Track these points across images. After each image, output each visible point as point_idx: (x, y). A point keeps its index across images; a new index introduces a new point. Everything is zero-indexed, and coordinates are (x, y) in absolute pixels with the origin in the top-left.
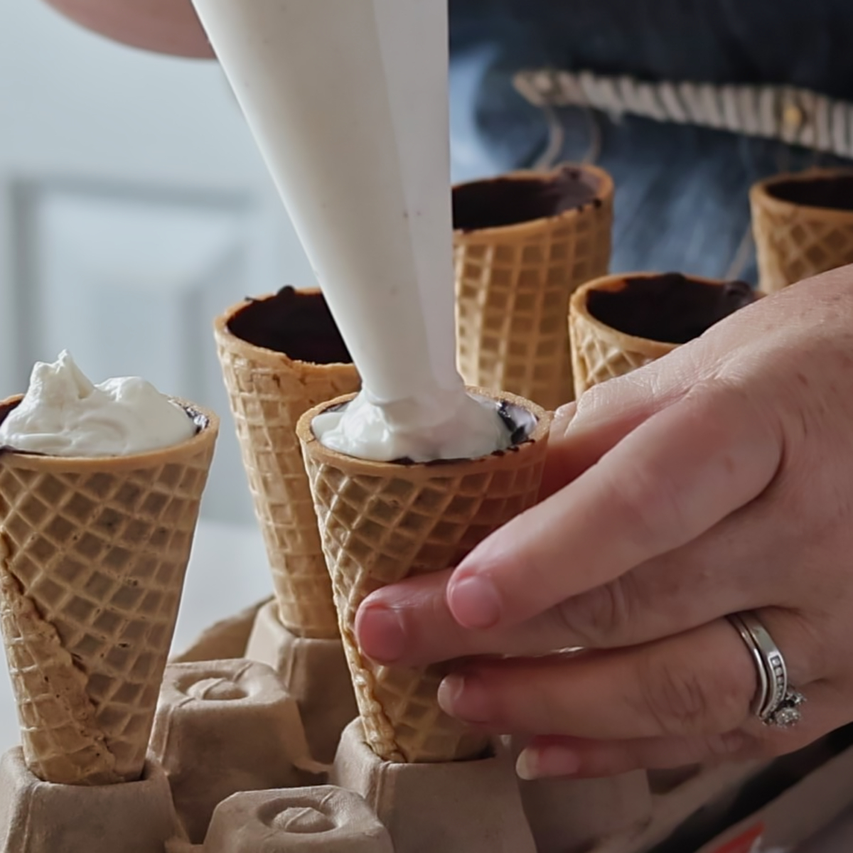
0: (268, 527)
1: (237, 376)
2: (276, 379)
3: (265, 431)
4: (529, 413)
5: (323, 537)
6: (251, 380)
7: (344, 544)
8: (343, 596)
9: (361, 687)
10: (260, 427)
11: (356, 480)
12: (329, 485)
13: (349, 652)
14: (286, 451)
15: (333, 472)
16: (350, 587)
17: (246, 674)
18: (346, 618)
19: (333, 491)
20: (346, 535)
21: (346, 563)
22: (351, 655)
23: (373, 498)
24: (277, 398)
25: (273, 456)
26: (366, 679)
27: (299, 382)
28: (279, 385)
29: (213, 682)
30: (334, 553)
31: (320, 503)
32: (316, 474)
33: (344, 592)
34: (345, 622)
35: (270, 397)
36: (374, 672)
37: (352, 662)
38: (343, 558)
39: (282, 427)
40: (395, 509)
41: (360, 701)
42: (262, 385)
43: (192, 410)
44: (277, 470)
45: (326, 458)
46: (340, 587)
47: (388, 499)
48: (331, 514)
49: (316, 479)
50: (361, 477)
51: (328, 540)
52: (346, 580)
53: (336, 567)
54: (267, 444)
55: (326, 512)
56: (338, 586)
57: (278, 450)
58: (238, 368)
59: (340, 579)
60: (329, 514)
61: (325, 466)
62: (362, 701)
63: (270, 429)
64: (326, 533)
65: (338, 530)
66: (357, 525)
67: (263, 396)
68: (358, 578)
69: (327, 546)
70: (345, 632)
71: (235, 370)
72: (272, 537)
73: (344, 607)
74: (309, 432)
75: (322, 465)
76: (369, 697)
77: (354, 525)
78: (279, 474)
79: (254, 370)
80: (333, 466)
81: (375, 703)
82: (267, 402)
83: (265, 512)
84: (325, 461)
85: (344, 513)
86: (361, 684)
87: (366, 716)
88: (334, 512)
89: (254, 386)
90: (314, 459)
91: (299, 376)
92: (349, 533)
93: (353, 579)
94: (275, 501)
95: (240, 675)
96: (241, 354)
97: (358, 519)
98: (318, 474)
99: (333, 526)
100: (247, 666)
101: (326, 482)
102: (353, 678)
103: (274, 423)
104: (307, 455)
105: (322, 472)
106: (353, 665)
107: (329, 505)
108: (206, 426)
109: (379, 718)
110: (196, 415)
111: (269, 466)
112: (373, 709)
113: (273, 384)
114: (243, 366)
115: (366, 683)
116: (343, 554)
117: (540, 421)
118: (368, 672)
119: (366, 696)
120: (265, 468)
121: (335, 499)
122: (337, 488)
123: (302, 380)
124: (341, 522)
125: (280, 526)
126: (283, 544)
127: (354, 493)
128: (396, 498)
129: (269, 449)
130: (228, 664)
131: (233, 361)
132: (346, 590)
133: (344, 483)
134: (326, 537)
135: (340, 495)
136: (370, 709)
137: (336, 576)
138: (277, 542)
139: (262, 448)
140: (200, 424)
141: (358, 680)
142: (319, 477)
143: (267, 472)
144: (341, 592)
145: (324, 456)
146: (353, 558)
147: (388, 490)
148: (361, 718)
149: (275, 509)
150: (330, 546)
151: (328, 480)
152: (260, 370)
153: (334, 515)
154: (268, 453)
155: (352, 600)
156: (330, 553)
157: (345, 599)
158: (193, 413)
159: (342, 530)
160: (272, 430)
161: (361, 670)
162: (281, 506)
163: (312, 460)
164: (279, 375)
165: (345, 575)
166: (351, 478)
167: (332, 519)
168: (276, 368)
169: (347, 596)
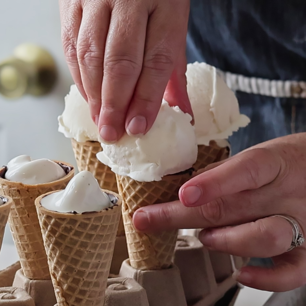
0: (19, 244)
1: (4, 192)
2: (18, 191)
3: (16, 210)
4: (115, 197)
5: (44, 240)
6: (10, 193)
7: (53, 243)
8: (52, 261)
9: (58, 293)
10: (14, 209)
11: (57, 220)
12: (47, 222)
13: (54, 281)
14: (24, 216)
15: (49, 217)
16: (54, 257)
17: (15, 291)
18: (52, 269)
19: (49, 224)
20: (53, 239)
21: (53, 249)
22: (54, 282)
23: (63, 226)
24: (19, 198)
25: (19, 218)
26: (60, 290)
27: (26, 191)
28: (19, 193)
29: (4, 294)
30: (49, 246)
31: (44, 229)
32: (42, 218)
33: (52, 260)
34: (52, 270)
35: (16, 198)
36: (63, 287)
37: (55, 284)
38: (52, 247)
39: (22, 208)
40: (71, 229)
41: (57, 298)
42: (13, 194)
43: (2, 196)
44: (21, 223)
45: (46, 212)
46: (51, 258)
47: (68, 226)
48: (48, 232)
49: (42, 220)
50: (58, 218)
51: (46, 242)
52: (53, 255)
53: (49, 251)
54: (16, 215)
55: (46, 232)
56: (50, 257)
57: (21, 216)
58: (4, 189)
59: (51, 255)
60: (47, 232)
61: (46, 215)
62: (58, 297)
63: (17, 209)
64: (46, 239)
65: (50, 238)
66: (57, 235)
67: (14, 198)
68: (57, 254)
69: (46, 243)
70: (52, 274)
71: (3, 190)
72: (20, 247)
73: (52, 265)
74: (39, 204)
75: (45, 215)
76: (61, 296)
77: (56, 235)
78: (22, 225)
79: (10, 189)
80: (49, 215)
81: (63, 298)
82: (16, 199)
83: (17, 239)
84: (46, 214)
85: (53, 232)
86: (58, 292)
87: (60, 303)
88: (49, 231)
89: (11, 194)
90: (42, 213)
91: (26, 189)
92: (54, 238)
93: (55, 255)
94: (21, 234)
95: (13, 292)
96: (5, 184)
97: (58, 233)
98: (43, 218)
99: (49, 236)
100: (15, 289)
101: (46, 221)
102: (55, 289)
103: (18, 207)
104: (39, 212)
105: (44, 217)
106: (55, 285)
107: (47, 229)
108: (8, 201)
109: (65, 303)
110: (3, 198)
111: (18, 222)
112: (62, 300)
113: (17, 193)
114: (6, 188)
115: (60, 291)
116: (52, 246)
117: (119, 199)
118: (60, 287)
119: (60, 296)
120: (16, 223)
121: (49, 227)
122: (50, 223)
123: (28, 191)
124: (51, 235)
125: (23, 243)
126: (24, 249)
127: (56, 224)
128: (71, 225)
129: (17, 216)
130: (9, 288)
131: (2, 187)
132: (53, 259)
133: (53, 221)
134: (46, 240)
135: (51, 225)
136: (61, 300)
137: (50, 254)
138: (22, 249)
139: (15, 216)
140: (5, 201)
141: (57, 290)
142: (44, 219)
143: (17, 224)
144: (51, 260)
145: (46, 211)
146: (56, 247)
147: (68, 223)
148: (58, 304)
149: (21, 237)
150: (47, 243)
151: (47, 220)
152: (13, 189)
153: (49, 232)
154: (17, 218)
155: (55, 262)
156: (47, 246)
157: (53, 262)
158: (2, 198)
159: (52, 238)
160: (18, 209)
161: (58, 287)
162: (23, 236)
163: (41, 214)
164: (19, 189)
165: (52, 254)
166: (55, 219)
167: (48, 234)
168: (18, 187)
169: (53, 261)
